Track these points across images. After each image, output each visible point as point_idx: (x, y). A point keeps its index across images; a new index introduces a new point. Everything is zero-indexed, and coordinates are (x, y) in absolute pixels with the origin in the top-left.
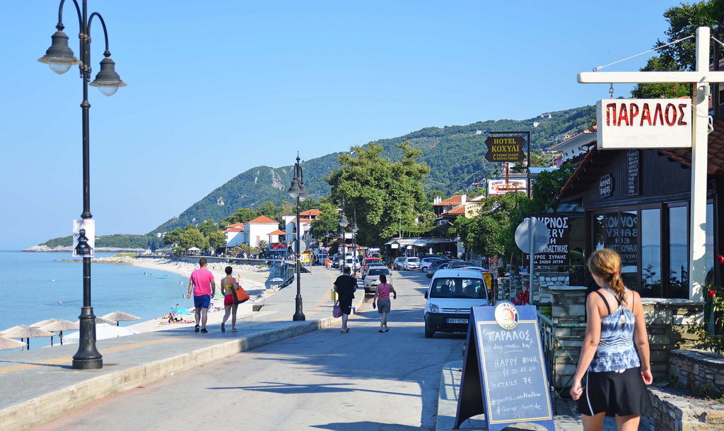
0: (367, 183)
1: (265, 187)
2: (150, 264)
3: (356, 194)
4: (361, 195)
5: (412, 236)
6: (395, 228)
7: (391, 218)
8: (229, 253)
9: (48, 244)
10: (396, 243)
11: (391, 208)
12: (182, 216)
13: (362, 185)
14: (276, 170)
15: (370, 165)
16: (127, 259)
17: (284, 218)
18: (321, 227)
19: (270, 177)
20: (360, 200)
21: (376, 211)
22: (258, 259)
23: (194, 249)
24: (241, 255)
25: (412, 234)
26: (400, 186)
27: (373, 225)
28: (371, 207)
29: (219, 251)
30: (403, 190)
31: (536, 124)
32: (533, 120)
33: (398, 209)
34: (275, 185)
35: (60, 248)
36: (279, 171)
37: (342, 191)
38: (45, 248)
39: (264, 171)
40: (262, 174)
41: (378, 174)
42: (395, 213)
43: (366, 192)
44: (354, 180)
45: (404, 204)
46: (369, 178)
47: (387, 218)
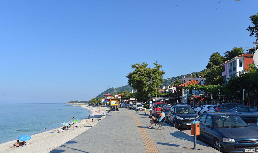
0: (143, 75)
1: (113, 92)
2: (84, 107)
3: (139, 79)
4: (140, 80)
5: (161, 96)
6: (153, 93)
7: (152, 89)
8: (102, 104)
9: (69, 102)
10: (154, 99)
11: (152, 85)
12: (96, 97)
13: (141, 76)
14: (115, 88)
15: (144, 68)
16: (81, 105)
17: (115, 96)
18: (124, 97)
19: (114, 90)
20: (140, 82)
21: (146, 86)
22: (108, 106)
23: (94, 103)
24: (104, 105)
25: (160, 95)
26: (156, 77)
27: (145, 92)
28: (145, 84)
29: (100, 104)
30: (157, 78)
31: (168, 80)
32: (167, 79)
33: (155, 86)
34: (115, 91)
35: (72, 103)
36: (116, 89)
37: (133, 78)
38: (69, 103)
39: (113, 88)
40: (112, 89)
41: (147, 72)
42: (154, 87)
43: (143, 78)
44: (138, 74)
45: (157, 84)
46: (144, 73)
47: (151, 90)
